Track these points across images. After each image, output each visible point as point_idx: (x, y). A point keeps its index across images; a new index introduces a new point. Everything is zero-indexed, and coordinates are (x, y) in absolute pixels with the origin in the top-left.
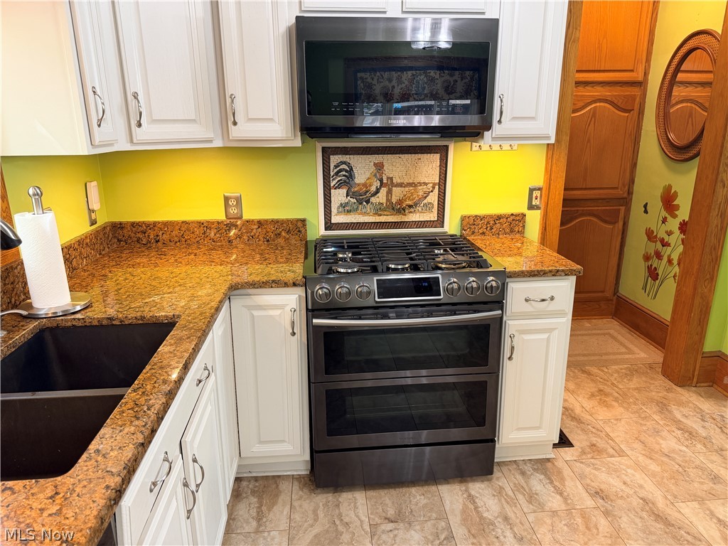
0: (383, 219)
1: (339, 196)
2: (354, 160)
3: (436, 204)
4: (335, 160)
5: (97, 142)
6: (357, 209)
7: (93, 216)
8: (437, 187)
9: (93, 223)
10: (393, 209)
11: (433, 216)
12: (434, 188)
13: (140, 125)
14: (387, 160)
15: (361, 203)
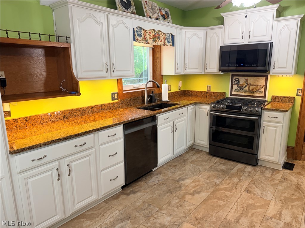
0: (247, 94)
1: (235, 87)
2: (240, 78)
3: (263, 91)
4: (235, 78)
5: (176, 73)
6: (240, 91)
7: (180, 88)
8: (264, 86)
9: (179, 89)
10: (250, 92)
11: (262, 95)
12: (263, 87)
13: (186, 70)
14: (249, 78)
15: (241, 89)
